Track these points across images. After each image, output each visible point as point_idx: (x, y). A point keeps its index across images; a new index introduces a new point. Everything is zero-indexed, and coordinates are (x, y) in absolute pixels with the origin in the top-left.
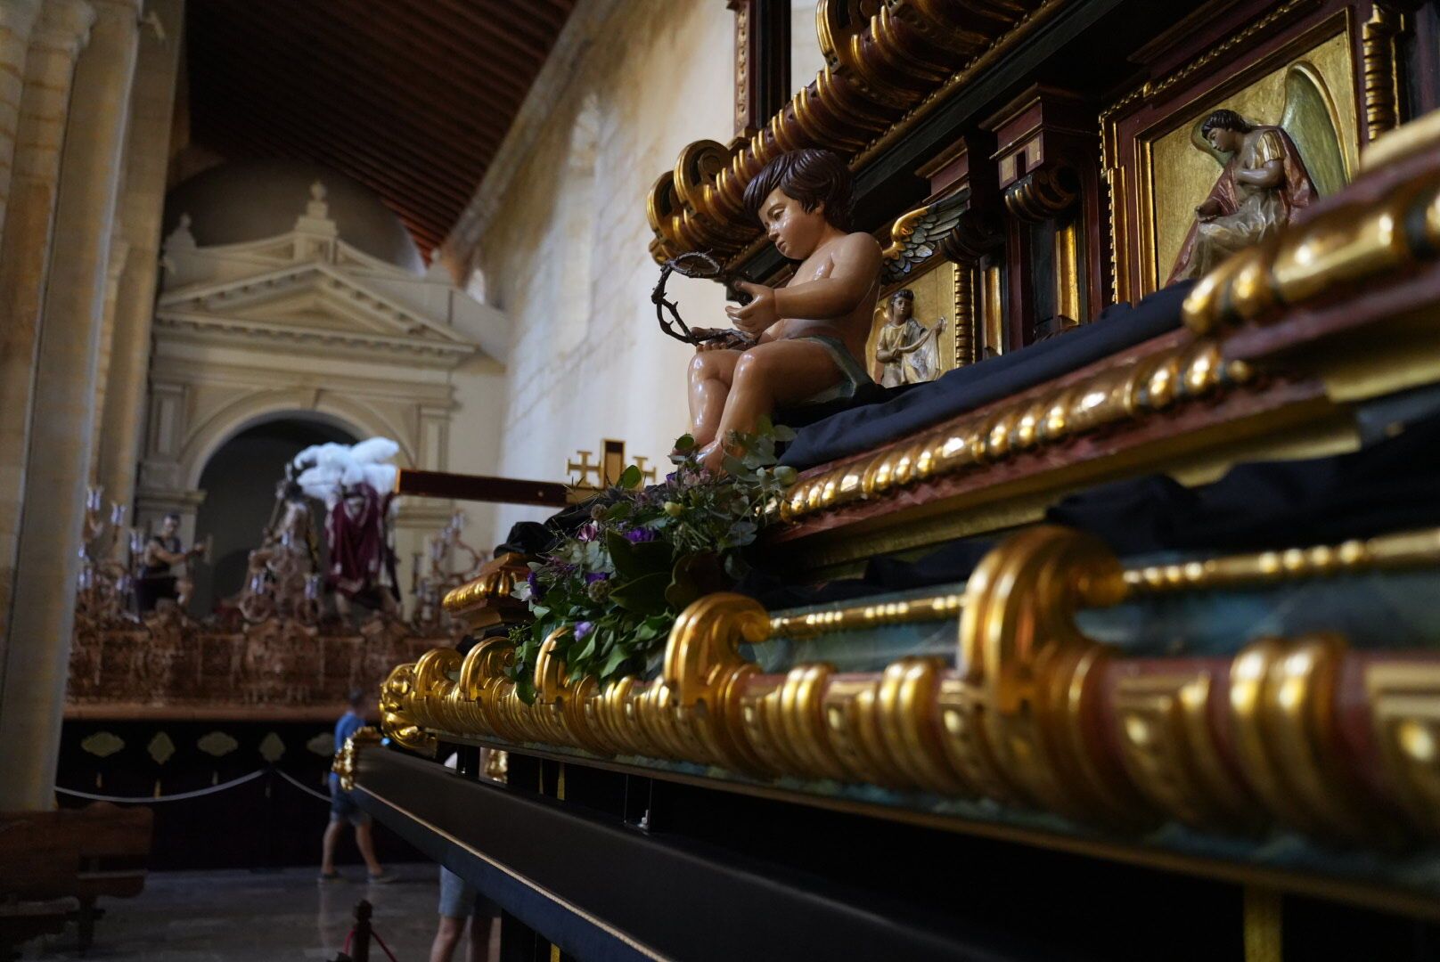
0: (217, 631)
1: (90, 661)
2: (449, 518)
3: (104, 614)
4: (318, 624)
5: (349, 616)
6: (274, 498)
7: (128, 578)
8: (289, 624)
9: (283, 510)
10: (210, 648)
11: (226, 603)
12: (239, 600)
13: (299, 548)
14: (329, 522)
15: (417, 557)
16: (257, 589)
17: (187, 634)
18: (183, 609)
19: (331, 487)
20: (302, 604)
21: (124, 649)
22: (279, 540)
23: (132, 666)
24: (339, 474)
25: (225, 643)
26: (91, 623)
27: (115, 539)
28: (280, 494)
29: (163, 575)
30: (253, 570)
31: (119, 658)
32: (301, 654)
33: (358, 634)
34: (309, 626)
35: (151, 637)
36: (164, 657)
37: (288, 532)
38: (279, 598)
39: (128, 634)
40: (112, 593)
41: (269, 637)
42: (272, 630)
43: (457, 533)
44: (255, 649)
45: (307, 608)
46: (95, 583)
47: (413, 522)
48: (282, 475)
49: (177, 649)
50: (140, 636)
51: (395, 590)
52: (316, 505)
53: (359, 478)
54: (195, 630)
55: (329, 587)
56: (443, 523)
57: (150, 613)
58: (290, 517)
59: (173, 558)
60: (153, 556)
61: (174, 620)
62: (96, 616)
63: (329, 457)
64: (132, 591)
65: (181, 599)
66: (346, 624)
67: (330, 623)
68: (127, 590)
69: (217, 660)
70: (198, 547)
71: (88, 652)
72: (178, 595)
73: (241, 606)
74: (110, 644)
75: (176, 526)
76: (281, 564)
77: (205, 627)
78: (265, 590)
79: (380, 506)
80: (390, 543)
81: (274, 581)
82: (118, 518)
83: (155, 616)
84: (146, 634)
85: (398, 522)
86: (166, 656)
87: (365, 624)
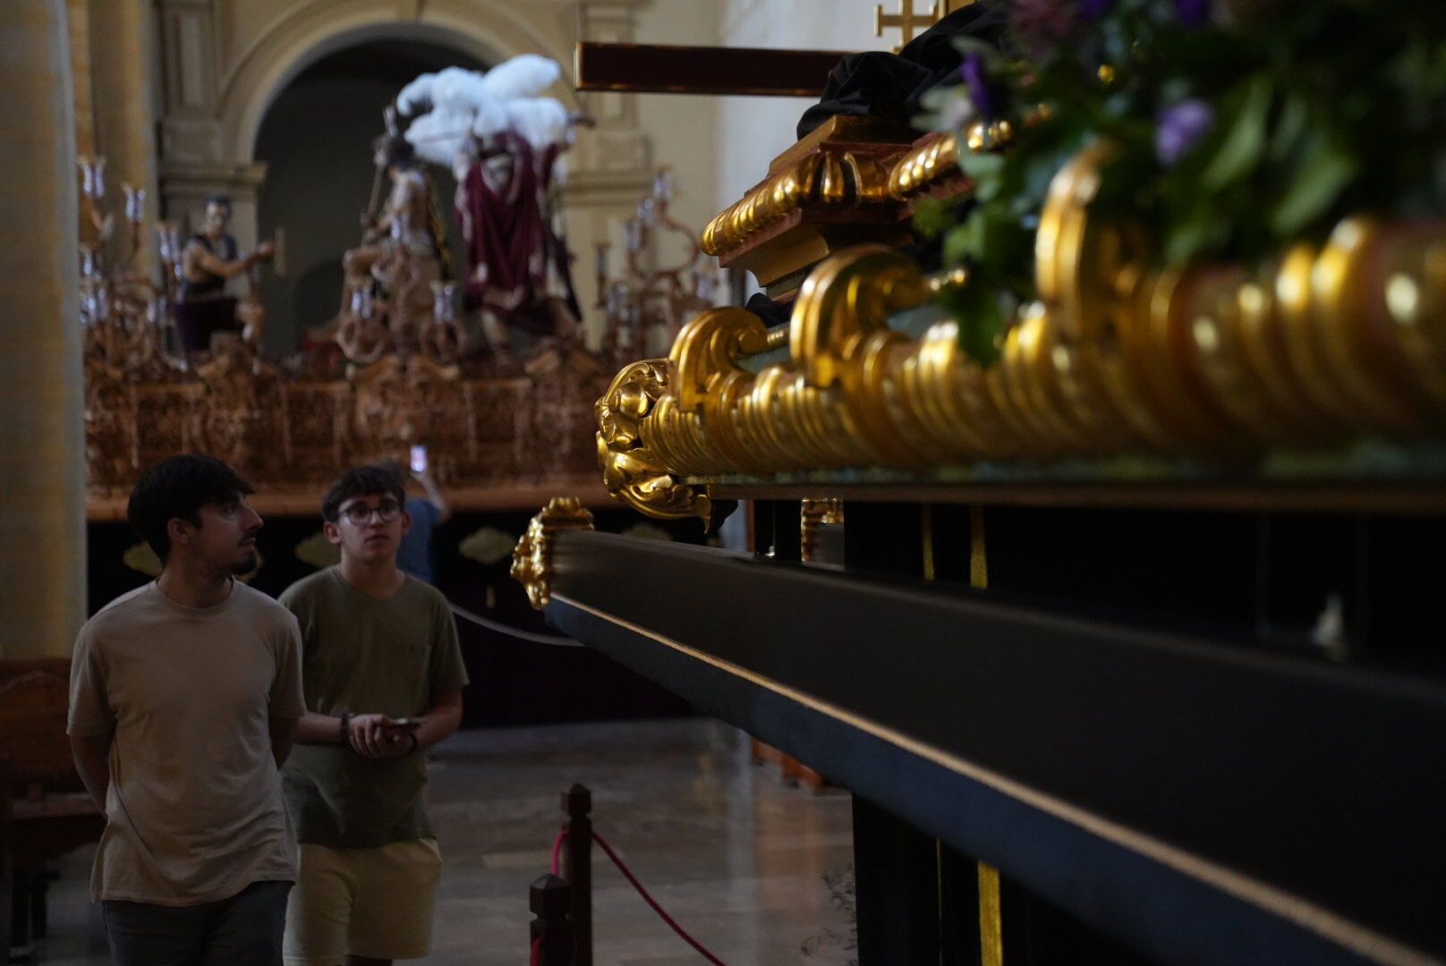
0: (307, 378)
1: (120, 431)
2: (647, 187)
3: (133, 359)
4: (459, 361)
5: (506, 347)
6: (373, 167)
7: (163, 302)
8: (415, 363)
9: (388, 186)
10: (299, 406)
11: (316, 335)
12: (336, 330)
13: (419, 244)
14: (461, 198)
15: (602, 250)
16: (361, 309)
17: (262, 386)
18: (252, 346)
19: (458, 142)
20: (433, 330)
21: (170, 412)
22: (388, 232)
23: (185, 438)
24: (468, 121)
25: (322, 397)
26: (116, 374)
27: (136, 244)
28: (381, 159)
29: (215, 295)
30: (352, 281)
31: (164, 425)
32: (438, 409)
33: (520, 373)
34: (448, 364)
35: (208, 391)
36: (231, 421)
37: (399, 217)
38: (397, 323)
39: (173, 388)
40: (141, 327)
41: (386, 385)
42: (389, 374)
43: (662, 205)
44: (368, 404)
45: (441, 337)
46: (112, 311)
47: (592, 197)
48: (382, 129)
49: (250, 408)
50: (192, 391)
51: (572, 303)
52: (438, 173)
53: (501, 124)
54: (274, 378)
55: (470, 303)
56: (637, 195)
57: (204, 355)
58: (399, 196)
59: (228, 269)
60: (196, 266)
61: (240, 364)
62: (120, 362)
63: (450, 92)
64: (173, 323)
65: (248, 332)
66: (503, 360)
67: (478, 359)
68: (163, 322)
69: (312, 423)
70: (264, 248)
71: (116, 418)
72: (241, 326)
73: (340, 338)
74: (148, 405)
75: (226, 217)
76: (393, 270)
77: (288, 374)
78: (374, 313)
79: (538, 168)
80: (557, 228)
81: (386, 296)
82: (136, 211)
83: (210, 360)
84: (200, 388)
85: (567, 198)
86: (235, 420)
87: (529, 358)
